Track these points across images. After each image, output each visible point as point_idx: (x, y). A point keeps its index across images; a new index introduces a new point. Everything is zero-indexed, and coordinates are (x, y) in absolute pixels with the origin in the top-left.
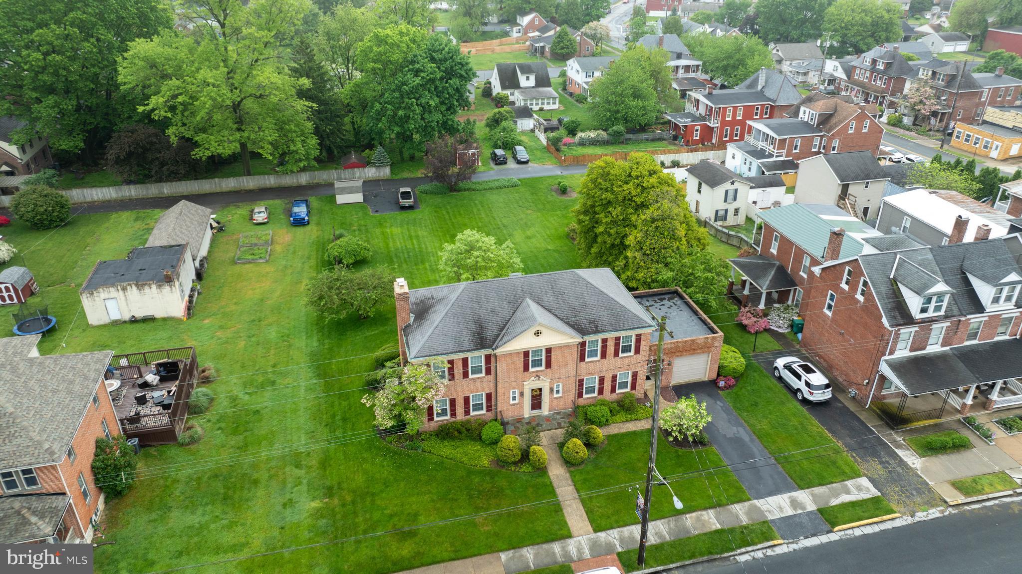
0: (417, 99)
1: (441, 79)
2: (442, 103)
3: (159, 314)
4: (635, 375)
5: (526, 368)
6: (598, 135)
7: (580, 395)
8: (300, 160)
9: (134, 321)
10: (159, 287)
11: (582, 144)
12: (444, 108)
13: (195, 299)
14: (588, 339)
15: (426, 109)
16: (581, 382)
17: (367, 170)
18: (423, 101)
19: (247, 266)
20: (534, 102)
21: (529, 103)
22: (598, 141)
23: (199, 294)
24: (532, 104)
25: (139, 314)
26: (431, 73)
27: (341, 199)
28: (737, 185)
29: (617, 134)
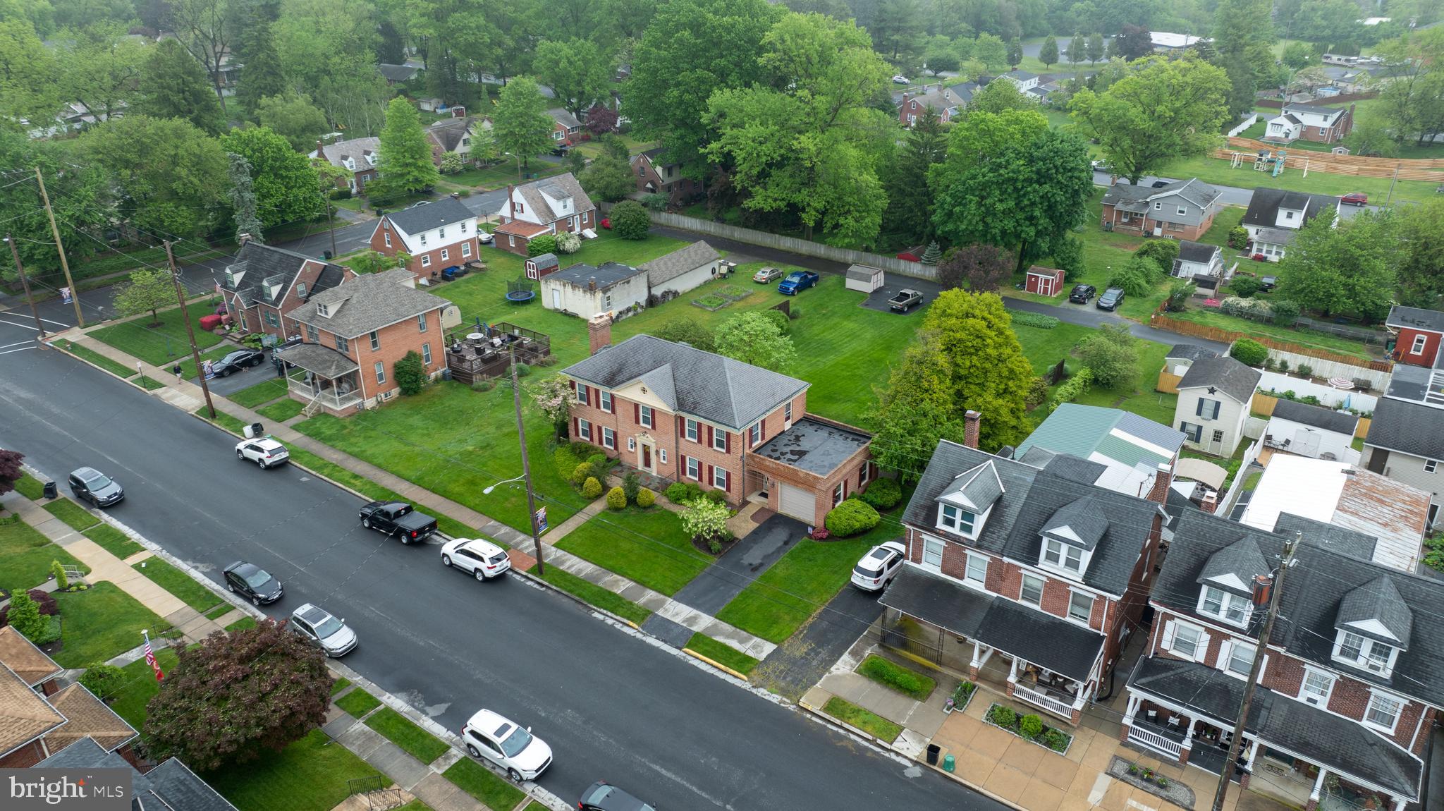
0: (983, 198)
1: (1029, 181)
2: (1022, 209)
3: (582, 315)
4: (728, 475)
5: (637, 421)
6: (1254, 306)
7: (684, 473)
8: (846, 236)
9: (565, 313)
10: (585, 291)
11: (1226, 312)
12: (1020, 216)
13: (624, 317)
14: (687, 417)
15: (990, 211)
16: (683, 458)
17: (912, 264)
18: (988, 201)
19: (696, 309)
20: (1274, 249)
21: (1265, 248)
22: (1252, 315)
23: (634, 315)
24: (1269, 252)
25: (570, 310)
26: (1013, 171)
27: (851, 283)
28: (1218, 396)
29: (1288, 313)
